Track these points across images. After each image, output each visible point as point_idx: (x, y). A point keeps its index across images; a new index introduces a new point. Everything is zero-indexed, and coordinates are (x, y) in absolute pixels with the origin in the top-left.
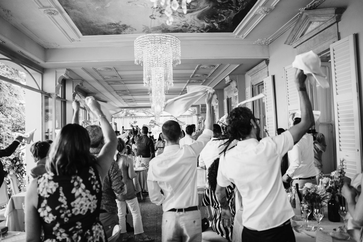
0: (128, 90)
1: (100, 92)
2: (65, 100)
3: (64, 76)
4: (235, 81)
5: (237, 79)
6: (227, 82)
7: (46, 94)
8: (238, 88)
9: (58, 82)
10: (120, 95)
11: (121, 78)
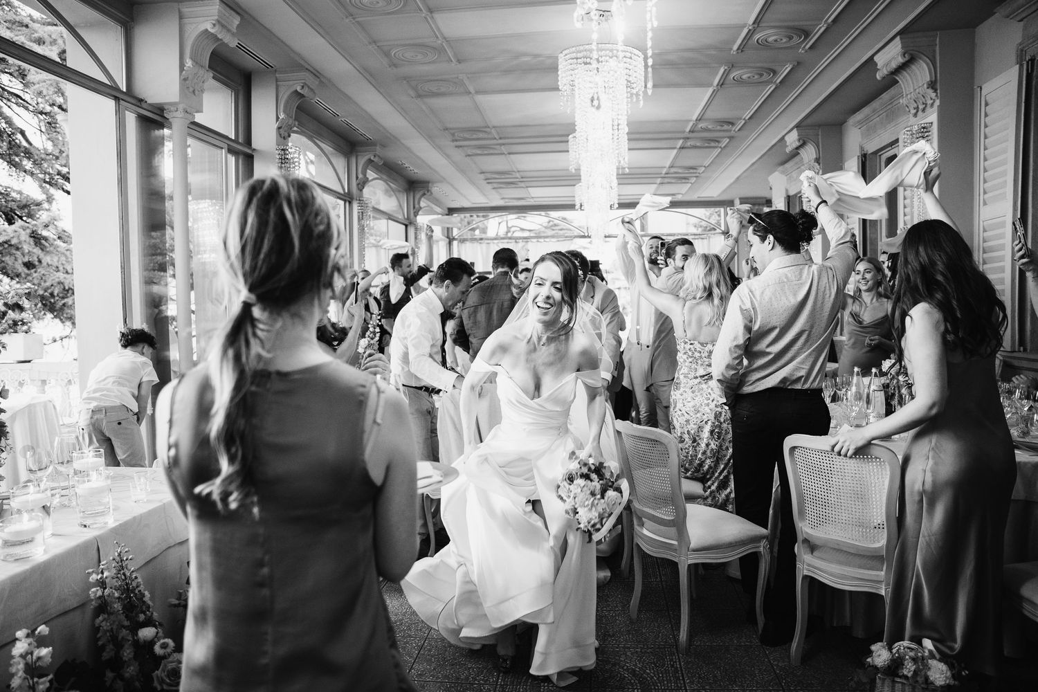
0: (494, 127)
1: (397, 139)
2: (249, 151)
3: (212, 31)
4: (928, 61)
5: (937, 48)
6: (886, 69)
7: (139, 104)
8: (938, 91)
9: (192, 59)
10: (469, 151)
11: (459, 61)
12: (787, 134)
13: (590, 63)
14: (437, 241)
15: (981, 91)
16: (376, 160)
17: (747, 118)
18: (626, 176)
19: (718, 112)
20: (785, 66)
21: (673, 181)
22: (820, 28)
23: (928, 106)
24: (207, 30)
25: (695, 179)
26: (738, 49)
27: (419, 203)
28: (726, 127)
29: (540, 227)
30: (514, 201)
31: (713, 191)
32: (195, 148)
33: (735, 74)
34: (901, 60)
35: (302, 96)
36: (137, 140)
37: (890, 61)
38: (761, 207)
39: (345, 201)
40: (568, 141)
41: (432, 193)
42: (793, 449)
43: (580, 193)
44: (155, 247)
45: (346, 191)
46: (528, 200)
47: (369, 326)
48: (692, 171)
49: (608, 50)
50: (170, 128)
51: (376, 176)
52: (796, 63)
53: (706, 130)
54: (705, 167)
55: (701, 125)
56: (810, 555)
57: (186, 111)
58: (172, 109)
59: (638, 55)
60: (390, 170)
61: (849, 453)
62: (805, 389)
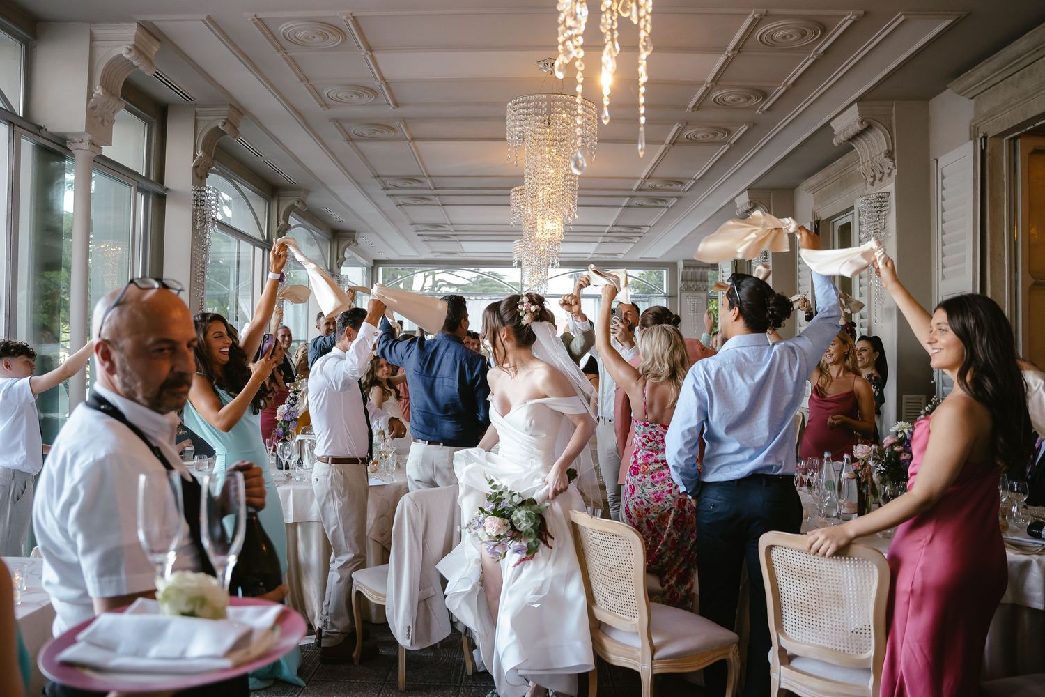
0: (429, 176)
1: (324, 185)
2: (160, 190)
3: (128, 57)
4: (885, 129)
5: (894, 118)
6: (844, 136)
7: (38, 132)
8: (896, 161)
9: (102, 86)
10: (401, 200)
11: (397, 105)
12: (737, 196)
13: (540, 114)
15: (937, 163)
16: (299, 206)
17: (697, 178)
18: (570, 234)
19: (668, 171)
20: (740, 126)
21: (615, 240)
22: (779, 90)
23: (886, 175)
24: (121, 55)
25: (639, 238)
26: (694, 107)
27: (343, 254)
28: (675, 186)
29: (468, 282)
30: (445, 255)
31: (657, 251)
32: (98, 182)
33: (690, 132)
34: (858, 127)
35: (223, 133)
36: (32, 172)
37: (848, 127)
38: (705, 270)
39: (263, 249)
40: (509, 195)
41: (357, 244)
42: (770, 548)
44: (46, 288)
45: (266, 237)
46: (461, 254)
47: (290, 391)
48: (636, 230)
49: (560, 100)
50: (73, 161)
51: (298, 223)
52: (752, 125)
53: (654, 189)
54: (650, 226)
55: (650, 183)
56: (788, 666)
57: (92, 143)
58: (76, 139)
59: (591, 108)
60: (314, 218)
61: (829, 553)
62: (779, 475)
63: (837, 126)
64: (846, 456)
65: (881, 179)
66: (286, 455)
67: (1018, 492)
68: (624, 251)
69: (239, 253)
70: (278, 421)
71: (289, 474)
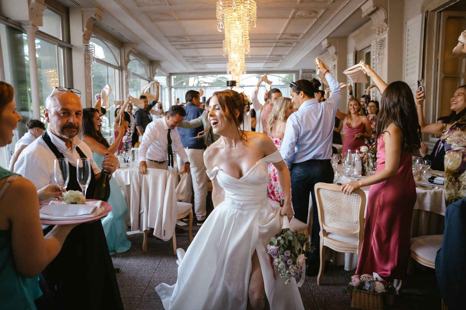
0: (189, 36)
1: (143, 41)
2: (69, 46)
4: (384, 10)
5: (388, 4)
6: (366, 13)
7: (6, 20)
8: (388, 24)
10: (178, 47)
11: (170, 4)
12: (322, 41)
13: (231, 6)
14: (164, 88)
15: (406, 24)
16: (134, 51)
17: (305, 33)
18: (249, 59)
19: (291, 31)
20: (321, 10)
21: (272, 61)
23: (384, 30)
25: (282, 60)
27: (155, 71)
28: (295, 37)
29: (213, 81)
30: (200, 70)
31: (290, 66)
33: (299, 13)
34: (372, 9)
35: (95, 20)
37: (368, 9)
38: (311, 74)
39: (119, 70)
40: (222, 43)
41: (161, 66)
42: (319, 189)
43: (229, 67)
45: (120, 65)
46: (206, 69)
47: (128, 130)
48: (280, 57)
50: (25, 33)
51: (134, 58)
52: (326, 9)
53: (286, 39)
54: (286, 55)
55: (284, 36)
56: (326, 237)
57: (33, 25)
58: (26, 24)
59: (253, 3)
60: (141, 56)
61: (350, 191)
62: (324, 160)
63: (364, 8)
64: (357, 151)
65: (382, 32)
66: (127, 157)
67: (427, 164)
68: (276, 66)
69: (108, 72)
70: (123, 143)
71: (128, 164)
